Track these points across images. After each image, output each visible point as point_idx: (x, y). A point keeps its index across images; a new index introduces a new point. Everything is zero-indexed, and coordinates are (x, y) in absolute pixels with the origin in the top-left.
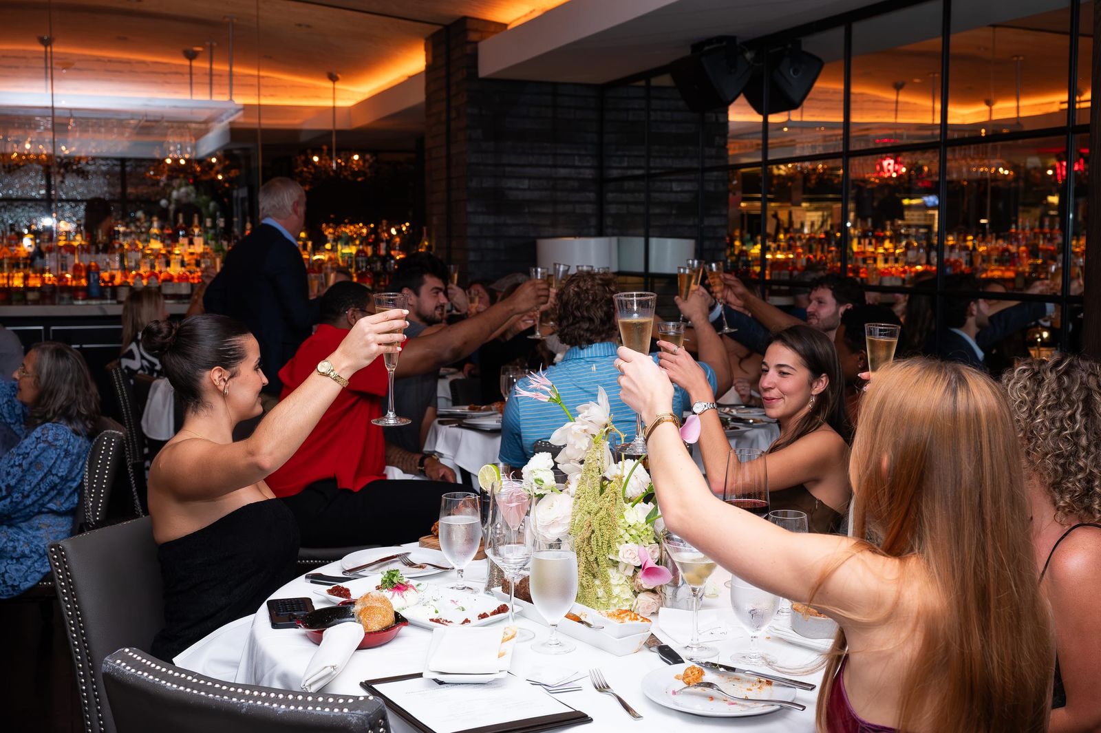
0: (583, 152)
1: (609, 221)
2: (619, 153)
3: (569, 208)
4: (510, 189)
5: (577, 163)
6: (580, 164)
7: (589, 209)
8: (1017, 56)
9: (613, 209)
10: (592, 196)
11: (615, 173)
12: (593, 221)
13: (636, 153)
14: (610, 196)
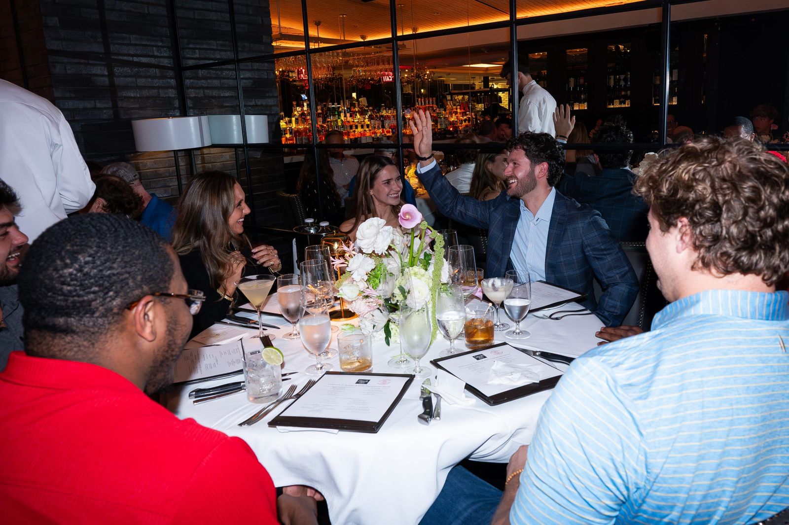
0: (160, 44)
1: (189, 103)
2: (191, 46)
3: (154, 92)
4: (97, 75)
5: (156, 53)
6: (158, 54)
7: (172, 93)
8: (401, 5)
9: (192, 93)
10: (173, 82)
11: (191, 63)
12: (177, 104)
13: (205, 47)
14: (188, 82)
